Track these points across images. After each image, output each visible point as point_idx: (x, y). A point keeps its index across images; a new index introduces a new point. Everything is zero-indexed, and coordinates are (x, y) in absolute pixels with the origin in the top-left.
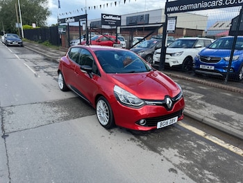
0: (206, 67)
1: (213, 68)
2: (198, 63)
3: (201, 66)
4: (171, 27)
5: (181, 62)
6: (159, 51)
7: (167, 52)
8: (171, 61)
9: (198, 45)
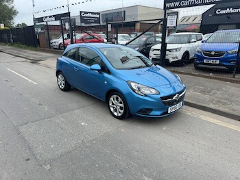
0: (211, 62)
1: (218, 62)
2: (200, 58)
3: (205, 61)
4: (171, 22)
5: (180, 58)
6: (159, 46)
7: (167, 48)
8: (171, 57)
9: (193, 40)
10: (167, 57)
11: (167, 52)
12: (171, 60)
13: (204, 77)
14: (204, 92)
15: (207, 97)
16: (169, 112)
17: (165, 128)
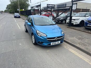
2: (87, 24)
3: (88, 25)
5: (79, 23)
6: (69, 18)
7: (72, 19)
8: (74, 22)
9: (87, 16)
10: (72, 22)
11: (72, 20)
12: (74, 24)
13: (86, 32)
14: (80, 39)
15: (79, 41)
16: (51, 44)
17: (48, 51)
